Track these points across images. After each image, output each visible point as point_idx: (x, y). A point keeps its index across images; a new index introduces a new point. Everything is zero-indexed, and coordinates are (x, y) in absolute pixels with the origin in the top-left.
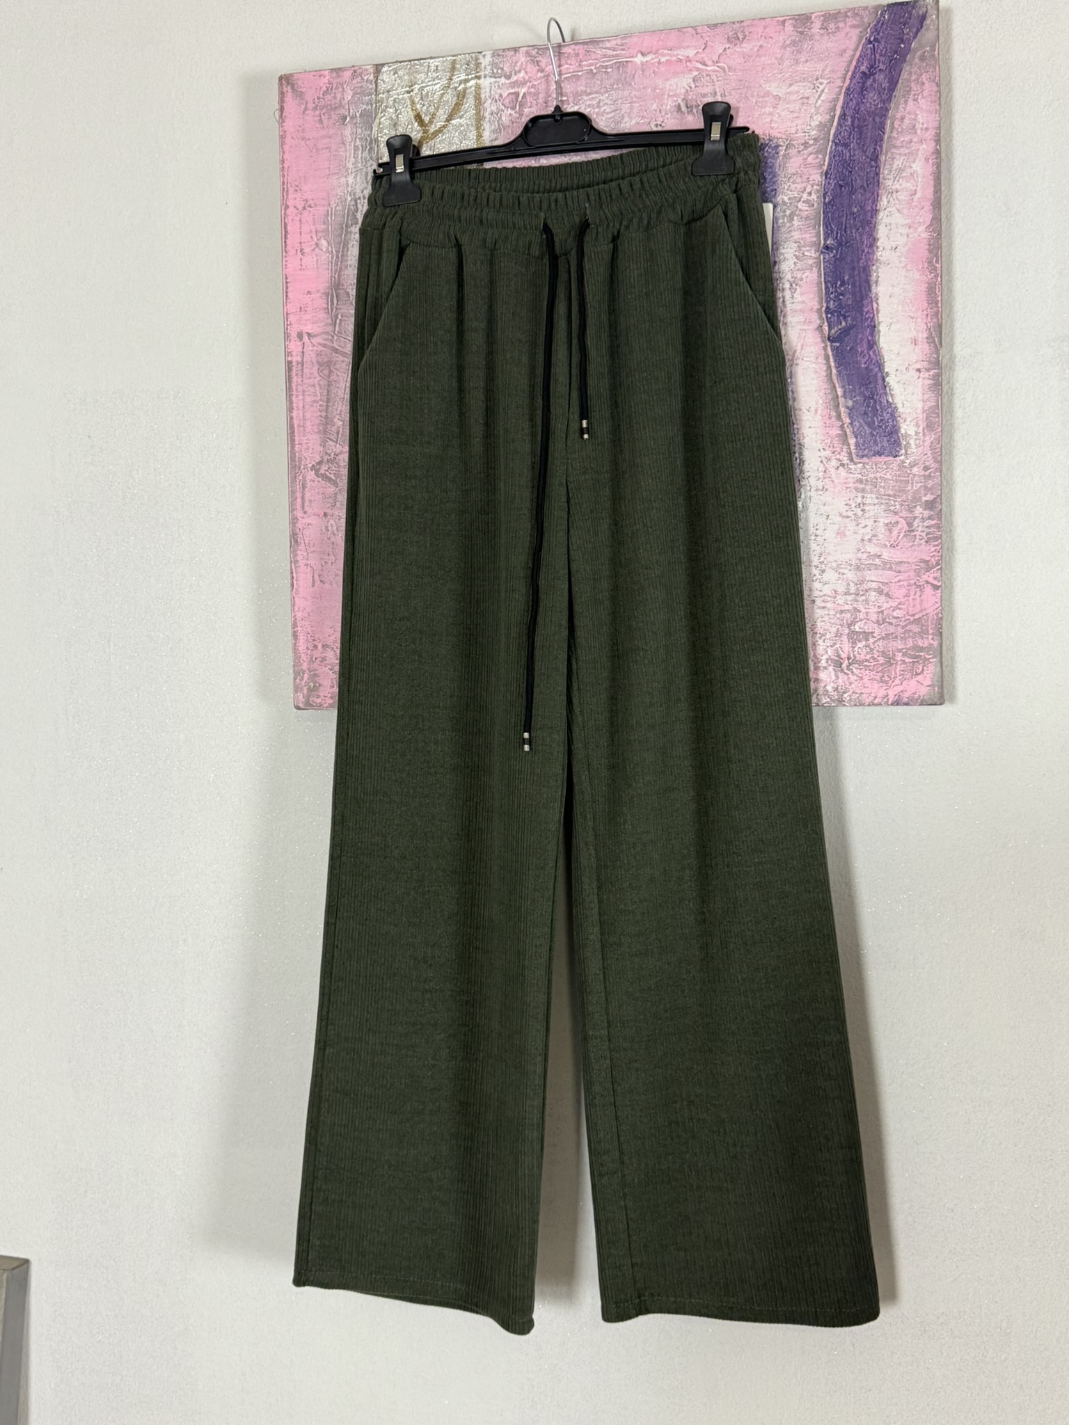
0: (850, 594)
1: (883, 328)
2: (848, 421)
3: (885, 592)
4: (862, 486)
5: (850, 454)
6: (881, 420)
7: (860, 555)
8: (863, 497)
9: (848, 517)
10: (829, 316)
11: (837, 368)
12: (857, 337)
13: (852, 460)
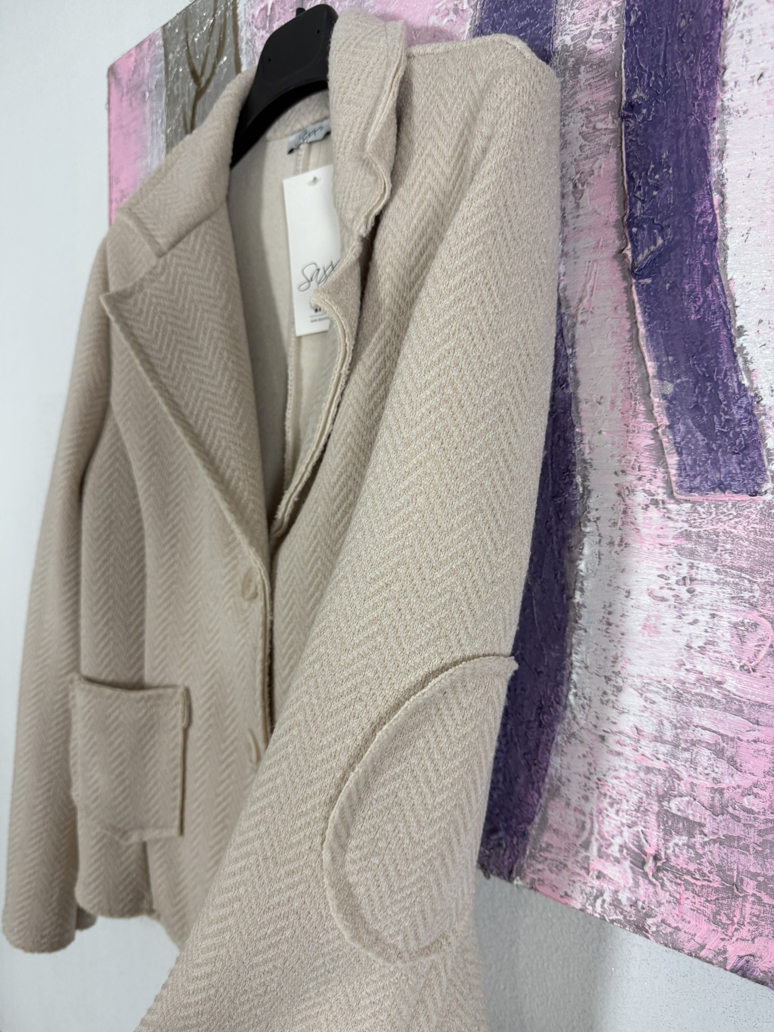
0: (664, 742)
1: (733, 242)
2: (666, 422)
3: (728, 754)
4: (690, 546)
5: (668, 482)
6: (727, 421)
7: (682, 674)
8: (691, 567)
9: (663, 599)
10: (634, 230)
11: (647, 324)
12: (682, 263)
13: (671, 494)
